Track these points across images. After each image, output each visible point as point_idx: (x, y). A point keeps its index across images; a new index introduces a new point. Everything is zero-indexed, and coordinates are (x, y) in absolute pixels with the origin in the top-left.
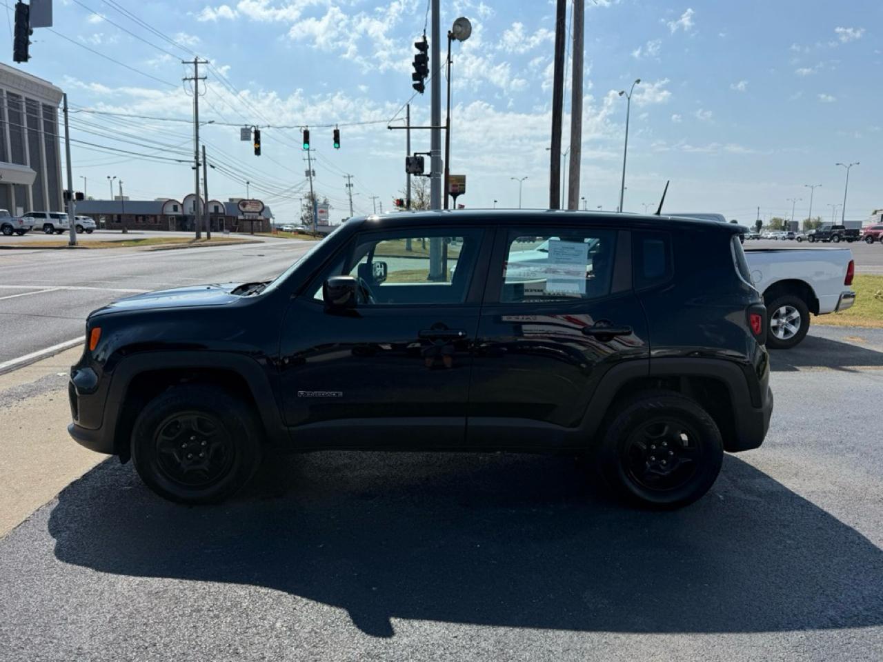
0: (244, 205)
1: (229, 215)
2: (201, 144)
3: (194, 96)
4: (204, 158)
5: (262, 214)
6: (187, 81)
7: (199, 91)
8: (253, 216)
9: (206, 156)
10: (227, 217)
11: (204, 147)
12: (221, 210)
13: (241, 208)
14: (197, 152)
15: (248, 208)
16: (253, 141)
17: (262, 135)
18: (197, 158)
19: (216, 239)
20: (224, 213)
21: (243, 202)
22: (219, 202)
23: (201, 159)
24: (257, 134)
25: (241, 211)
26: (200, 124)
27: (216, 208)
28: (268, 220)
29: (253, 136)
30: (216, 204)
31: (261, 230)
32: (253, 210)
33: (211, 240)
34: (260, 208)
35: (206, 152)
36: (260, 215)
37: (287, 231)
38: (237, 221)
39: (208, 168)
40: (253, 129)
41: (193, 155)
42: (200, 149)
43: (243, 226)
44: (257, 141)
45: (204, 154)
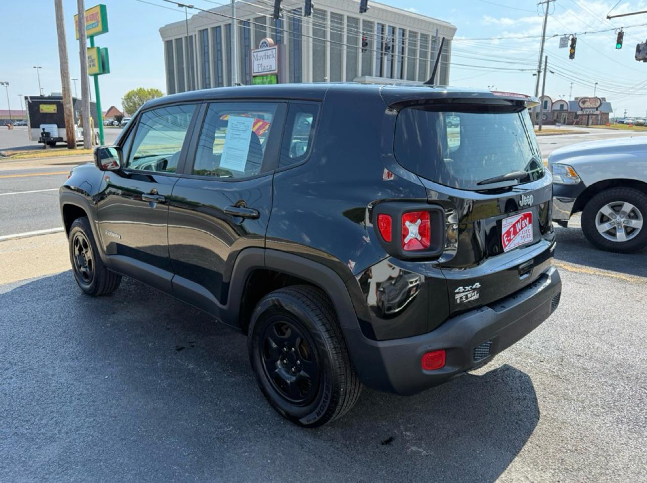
0: (584, 103)
1: (572, 111)
2: (544, 55)
3: (544, 17)
4: (546, 66)
5: (599, 109)
6: (541, 5)
7: (549, 12)
8: (590, 111)
9: (548, 64)
10: (570, 112)
11: (546, 57)
12: (565, 108)
13: (581, 105)
14: (540, 62)
15: (587, 104)
16: (569, 48)
17: (578, 41)
18: (540, 67)
19: (545, 131)
20: (567, 110)
21: (584, 100)
22: (565, 101)
23: (543, 67)
24: (574, 41)
25: (580, 107)
26: (546, 38)
27: (562, 106)
28: (608, 114)
29: (570, 43)
30: (562, 103)
31: (599, 123)
32: (591, 106)
33: (542, 131)
34: (598, 104)
35: (548, 61)
36: (597, 109)
37: (628, 124)
38: (577, 116)
39: (548, 73)
40: (571, 38)
41: (538, 64)
42: (544, 59)
43: (582, 119)
44: (573, 47)
45: (546, 62)
